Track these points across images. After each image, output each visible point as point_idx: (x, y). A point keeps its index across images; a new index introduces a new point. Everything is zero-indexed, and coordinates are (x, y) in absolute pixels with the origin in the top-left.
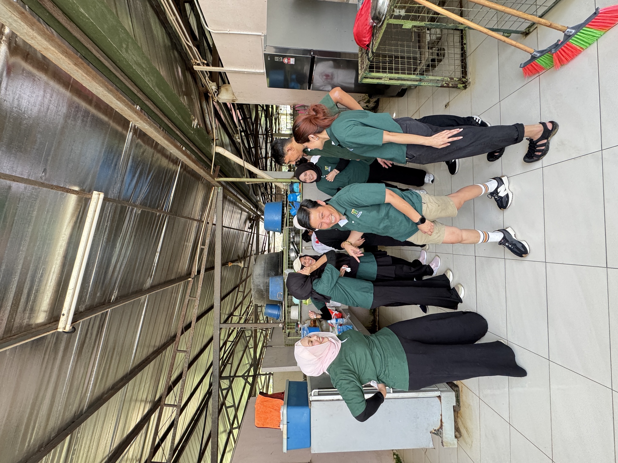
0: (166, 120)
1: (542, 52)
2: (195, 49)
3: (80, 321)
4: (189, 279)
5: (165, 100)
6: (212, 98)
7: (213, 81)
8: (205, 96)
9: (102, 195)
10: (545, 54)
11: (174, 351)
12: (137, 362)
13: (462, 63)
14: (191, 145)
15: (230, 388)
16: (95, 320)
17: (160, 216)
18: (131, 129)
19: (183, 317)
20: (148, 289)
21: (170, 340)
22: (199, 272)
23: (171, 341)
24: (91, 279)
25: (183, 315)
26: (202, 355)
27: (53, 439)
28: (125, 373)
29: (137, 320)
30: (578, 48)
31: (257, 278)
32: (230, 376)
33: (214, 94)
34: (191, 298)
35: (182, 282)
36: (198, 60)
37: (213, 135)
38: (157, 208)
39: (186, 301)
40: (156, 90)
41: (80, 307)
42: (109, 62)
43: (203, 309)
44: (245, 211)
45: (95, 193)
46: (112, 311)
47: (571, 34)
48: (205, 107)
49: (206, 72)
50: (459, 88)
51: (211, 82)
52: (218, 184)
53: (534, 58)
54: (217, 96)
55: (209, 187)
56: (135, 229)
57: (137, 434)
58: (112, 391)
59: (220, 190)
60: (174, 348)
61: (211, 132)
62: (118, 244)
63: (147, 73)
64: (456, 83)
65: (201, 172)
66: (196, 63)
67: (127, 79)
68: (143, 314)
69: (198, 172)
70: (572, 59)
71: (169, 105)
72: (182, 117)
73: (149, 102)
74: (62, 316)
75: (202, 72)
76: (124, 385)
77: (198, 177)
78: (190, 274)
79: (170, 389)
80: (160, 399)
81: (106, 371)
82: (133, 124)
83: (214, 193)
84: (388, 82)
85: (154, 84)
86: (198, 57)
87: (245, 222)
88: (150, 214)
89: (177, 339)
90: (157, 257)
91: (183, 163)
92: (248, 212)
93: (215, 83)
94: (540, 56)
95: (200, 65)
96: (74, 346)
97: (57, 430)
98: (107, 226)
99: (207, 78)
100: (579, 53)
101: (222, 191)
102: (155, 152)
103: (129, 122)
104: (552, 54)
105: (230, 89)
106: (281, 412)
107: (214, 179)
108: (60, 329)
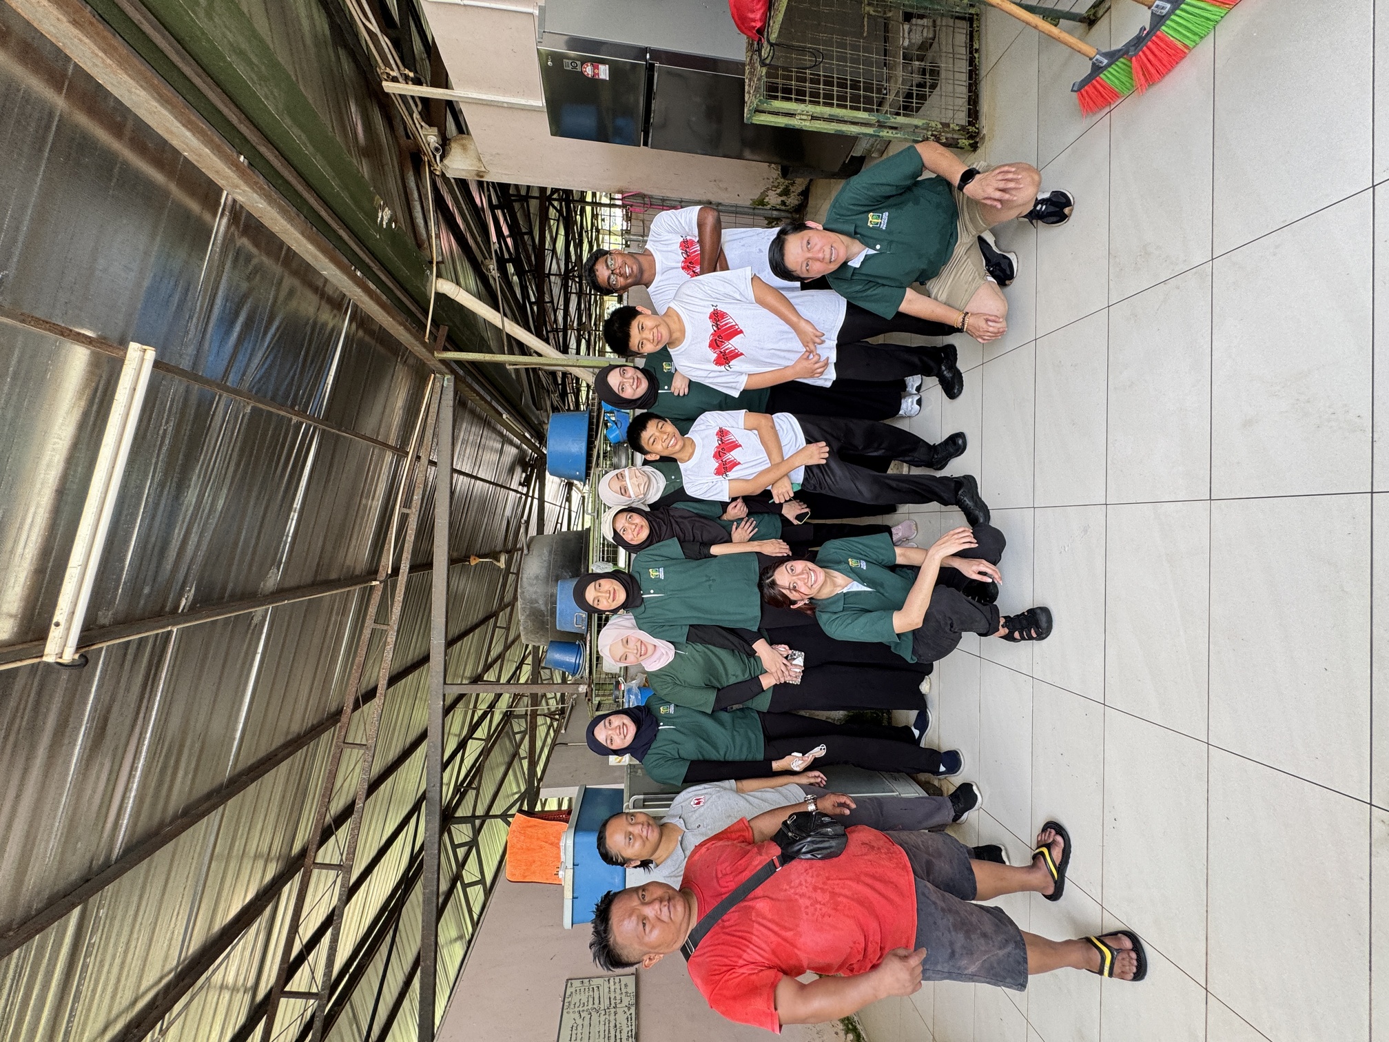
0: (312, 201)
1: (1113, 56)
2: (385, 41)
3: (100, 645)
4: (374, 583)
5: (308, 150)
6: (430, 166)
7: (431, 125)
8: (415, 158)
9: (151, 354)
10: (1117, 60)
11: (337, 746)
12: (248, 760)
13: (970, 91)
14: (375, 268)
15: (473, 844)
16: (138, 648)
17: (299, 425)
18: (224, 210)
19: (358, 667)
20: (272, 593)
21: (328, 719)
22: (396, 570)
23: (331, 721)
24: (127, 551)
25: (359, 664)
26: (408, 761)
27: (36, 915)
28: (217, 783)
29: (244, 663)
30: (1180, 45)
31: (531, 585)
32: (474, 817)
33: (435, 157)
34: (378, 627)
35: (358, 588)
36: (392, 70)
37: (431, 252)
38: (292, 407)
39: (367, 633)
40: (287, 123)
41: (100, 613)
42: (164, 36)
43: (410, 657)
44: (511, 443)
45: (134, 349)
46: (182, 632)
47: (1164, 12)
48: (412, 184)
49: (413, 97)
50: (962, 148)
51: (427, 127)
52: (443, 368)
53: (1097, 69)
54: (441, 161)
55: (421, 375)
56: (237, 449)
57: (248, 924)
58: (185, 820)
59: (448, 381)
60: (338, 738)
61: (426, 245)
62: (194, 478)
63: (262, 78)
64: (956, 136)
65: (400, 333)
66: (388, 74)
67: (213, 86)
68: (260, 649)
69: (391, 332)
70: (1169, 70)
71: (319, 163)
72: (352, 197)
73: (268, 148)
74: (53, 627)
75: (403, 97)
76: (215, 807)
77: (394, 347)
78: (376, 572)
79: (326, 834)
80: (304, 852)
81: (169, 772)
82: (230, 198)
83: (432, 388)
84: (808, 125)
85: (281, 106)
86: (392, 61)
87: (511, 471)
88: (274, 419)
89: (344, 719)
90: (294, 522)
91: (356, 306)
92: (517, 447)
93: (435, 130)
94: (1109, 65)
95: (398, 82)
96: (85, 704)
97: (46, 894)
98: (165, 431)
99: (416, 115)
100: (1182, 58)
101: (452, 384)
102: (286, 274)
103: (220, 190)
104: (1130, 60)
105: (472, 147)
106: (562, 844)
107: (433, 354)
108: (50, 656)
